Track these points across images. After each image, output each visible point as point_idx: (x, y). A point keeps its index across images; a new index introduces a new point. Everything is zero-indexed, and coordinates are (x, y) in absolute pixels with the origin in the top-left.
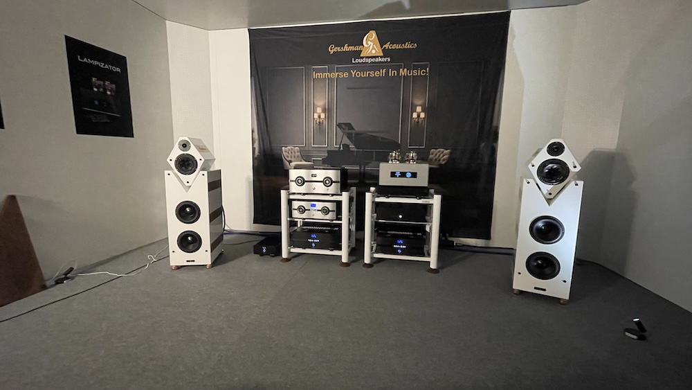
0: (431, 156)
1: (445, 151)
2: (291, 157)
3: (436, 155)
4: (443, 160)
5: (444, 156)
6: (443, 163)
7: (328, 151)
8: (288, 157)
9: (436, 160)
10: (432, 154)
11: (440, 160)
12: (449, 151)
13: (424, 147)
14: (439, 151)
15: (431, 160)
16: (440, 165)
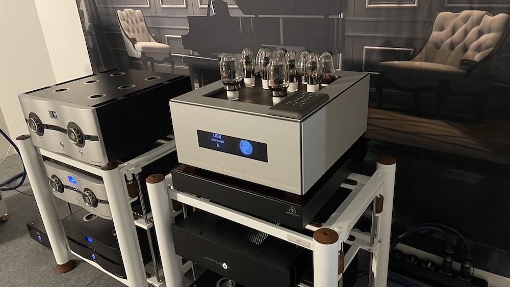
0: (435, 35)
1: (488, 19)
2: (134, 31)
3: (454, 31)
4: (479, 49)
5: (480, 33)
6: (477, 57)
7: (191, 19)
8: (129, 31)
9: (452, 46)
10: (442, 29)
11: (465, 49)
12: (501, 16)
13: (415, 5)
14: (466, 19)
15: (437, 46)
16: (464, 63)
